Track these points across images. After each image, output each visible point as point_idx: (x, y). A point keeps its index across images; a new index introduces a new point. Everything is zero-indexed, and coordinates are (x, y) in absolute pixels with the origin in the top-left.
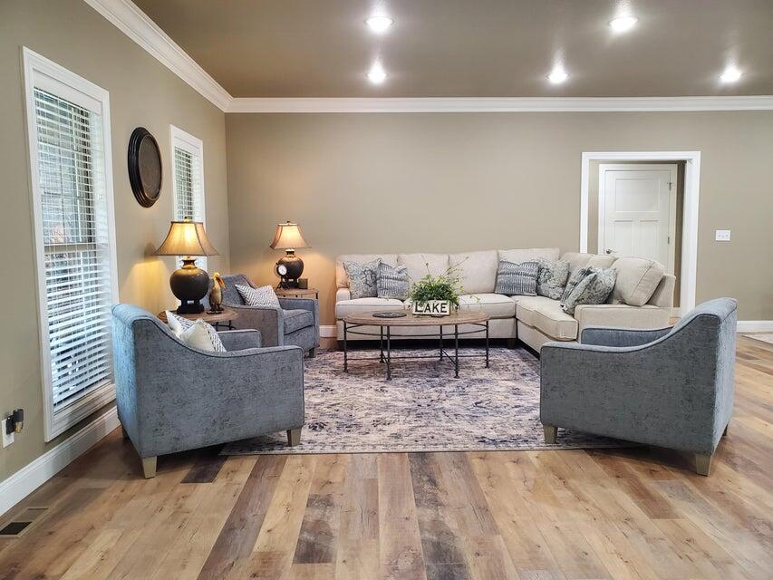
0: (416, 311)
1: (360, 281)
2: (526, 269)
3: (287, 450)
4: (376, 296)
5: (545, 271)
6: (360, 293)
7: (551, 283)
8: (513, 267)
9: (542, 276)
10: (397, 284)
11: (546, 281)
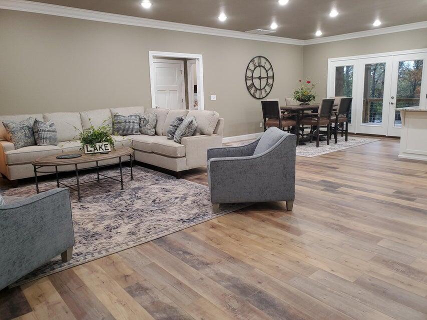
0: (88, 151)
1: (20, 135)
2: (133, 119)
3: (66, 265)
4: (36, 144)
5: (143, 120)
6: (22, 144)
7: (148, 127)
8: (125, 118)
9: (142, 123)
10: (51, 134)
11: (145, 126)
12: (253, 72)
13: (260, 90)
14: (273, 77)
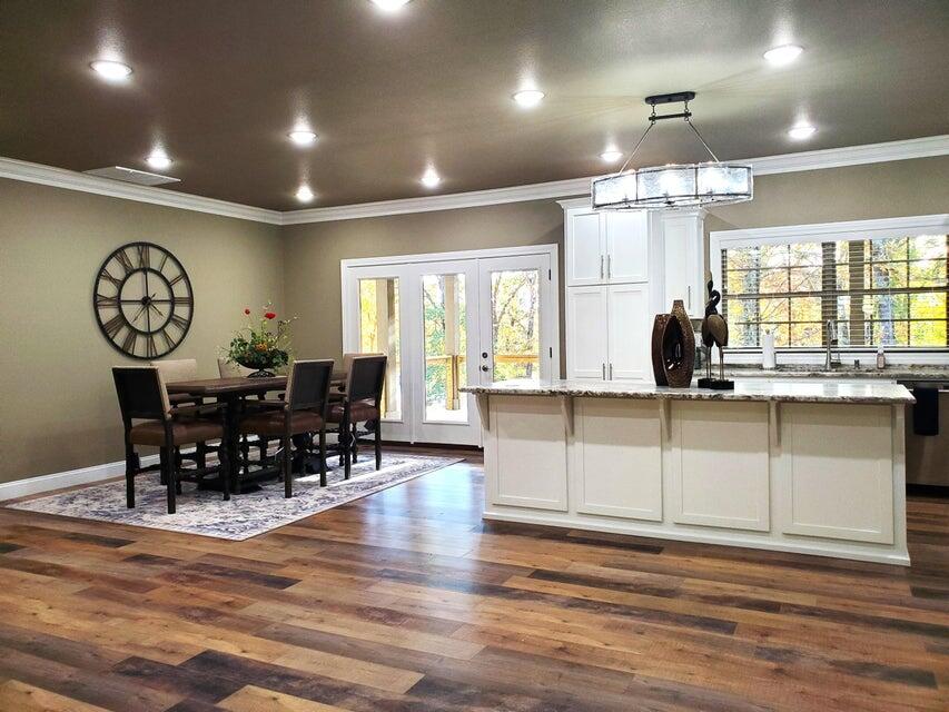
12: (120, 285)
13: (149, 334)
14: (190, 301)
